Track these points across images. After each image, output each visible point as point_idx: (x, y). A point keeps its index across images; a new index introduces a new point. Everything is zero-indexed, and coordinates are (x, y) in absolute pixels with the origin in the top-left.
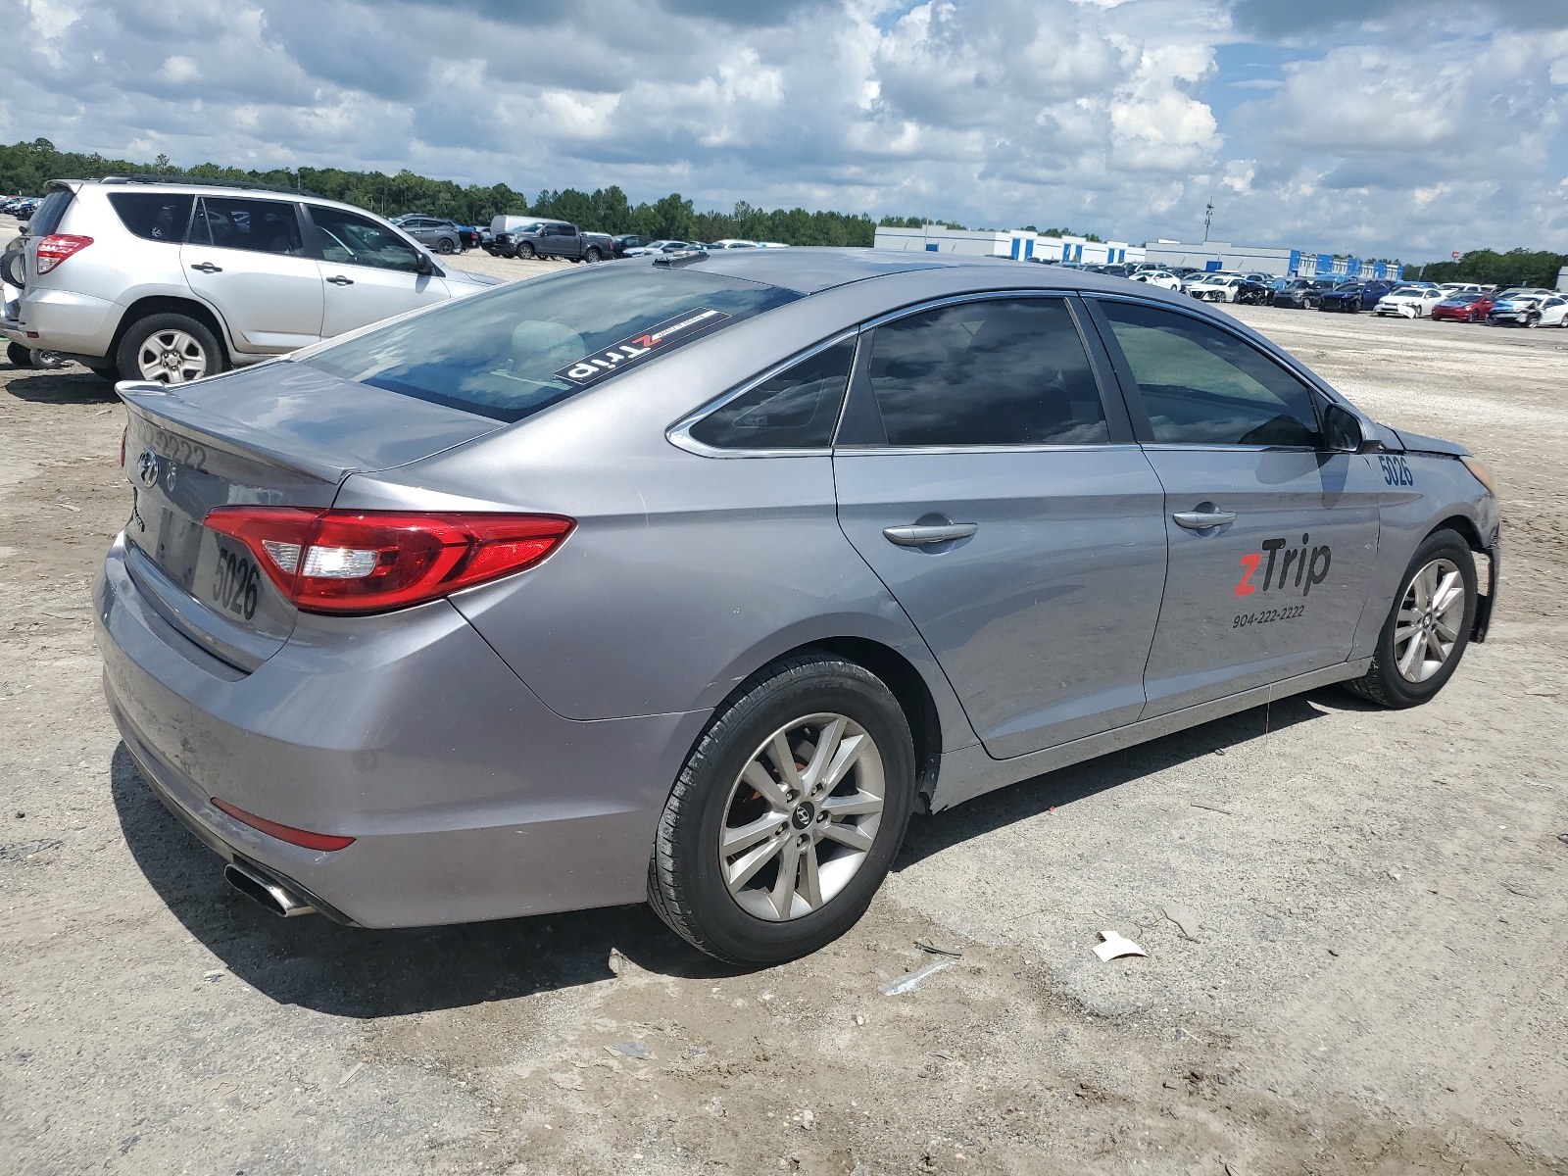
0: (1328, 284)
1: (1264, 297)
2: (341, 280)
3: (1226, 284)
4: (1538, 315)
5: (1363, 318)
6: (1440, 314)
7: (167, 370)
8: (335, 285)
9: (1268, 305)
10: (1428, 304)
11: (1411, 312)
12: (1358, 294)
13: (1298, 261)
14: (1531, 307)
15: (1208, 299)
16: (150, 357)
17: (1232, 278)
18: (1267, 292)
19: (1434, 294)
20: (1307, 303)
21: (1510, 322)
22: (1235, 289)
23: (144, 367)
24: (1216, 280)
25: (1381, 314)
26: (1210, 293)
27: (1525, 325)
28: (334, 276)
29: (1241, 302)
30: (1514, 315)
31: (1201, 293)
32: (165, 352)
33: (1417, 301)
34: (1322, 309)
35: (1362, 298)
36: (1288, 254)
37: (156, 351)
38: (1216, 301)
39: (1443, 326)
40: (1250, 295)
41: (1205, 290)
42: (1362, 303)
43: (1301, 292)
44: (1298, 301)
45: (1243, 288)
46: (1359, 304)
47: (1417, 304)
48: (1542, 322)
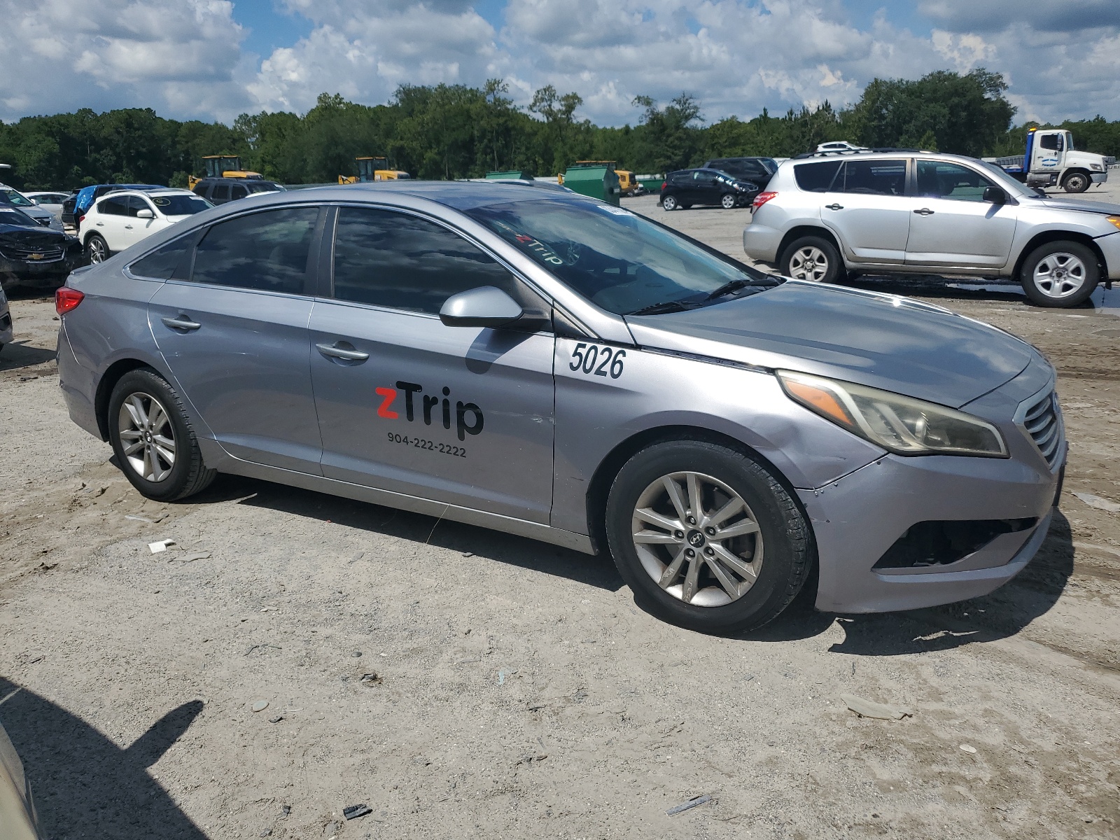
2: (924, 212)
7: (805, 272)
8: (920, 215)
16: (796, 263)
23: (792, 269)
28: (919, 208)
32: (806, 261)
37: (800, 260)
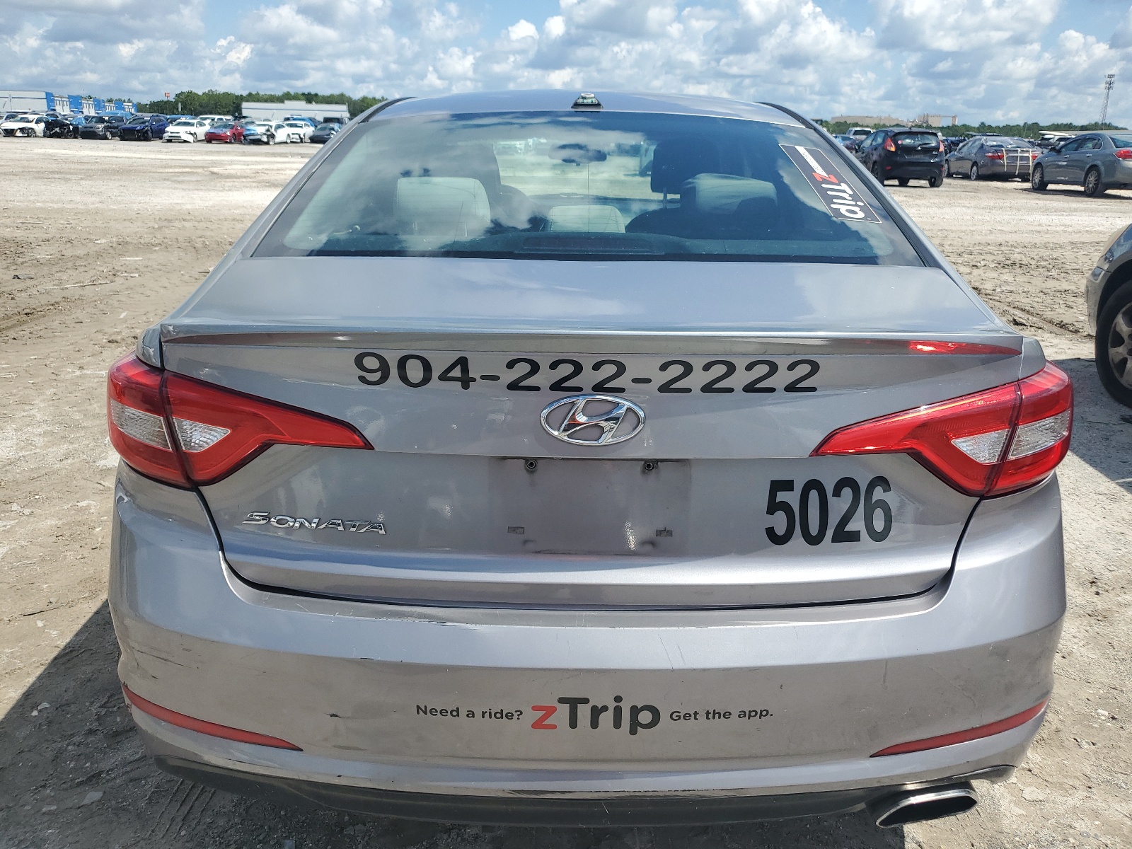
0: (120, 119)
1: (71, 131)
3: (32, 121)
4: (273, 136)
5: (155, 145)
6: (211, 138)
9: (76, 138)
10: (201, 131)
11: (190, 138)
12: (147, 126)
13: (53, 101)
14: (268, 130)
15: (21, 135)
17: (36, 117)
18: (71, 128)
19: (202, 124)
20: (109, 135)
21: (257, 142)
22: (42, 125)
24: (22, 118)
25: (169, 141)
26: (22, 130)
27: (267, 143)
29: (51, 136)
30: (259, 137)
31: (13, 130)
33: (193, 129)
34: (123, 139)
35: (151, 128)
36: (43, 95)
38: (28, 136)
39: (214, 147)
40: (57, 130)
41: (16, 128)
42: (152, 132)
43: (101, 126)
44: (101, 134)
45: (49, 125)
46: (150, 134)
47: (193, 132)
48: (277, 140)
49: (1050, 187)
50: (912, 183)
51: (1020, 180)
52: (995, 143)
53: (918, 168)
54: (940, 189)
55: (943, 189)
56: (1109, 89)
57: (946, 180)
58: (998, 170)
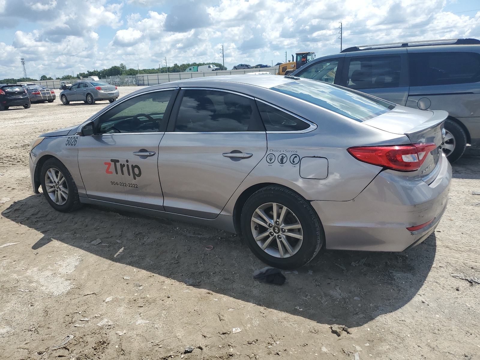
49: (71, 103)
50: (10, 108)
51: (47, 102)
52: (33, 88)
53: (19, 101)
54: (30, 108)
55: (32, 109)
56: (24, 64)
57: (31, 105)
58: (39, 99)
